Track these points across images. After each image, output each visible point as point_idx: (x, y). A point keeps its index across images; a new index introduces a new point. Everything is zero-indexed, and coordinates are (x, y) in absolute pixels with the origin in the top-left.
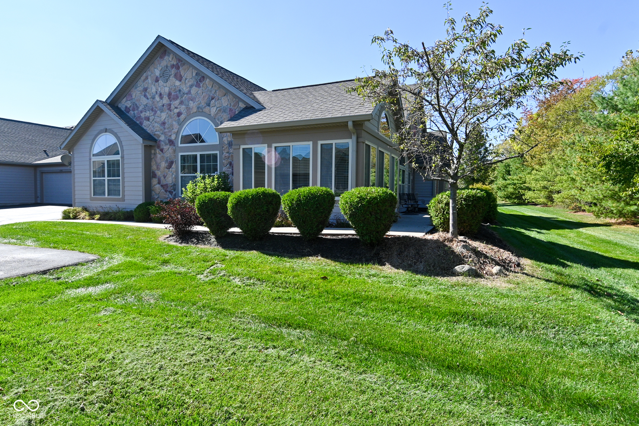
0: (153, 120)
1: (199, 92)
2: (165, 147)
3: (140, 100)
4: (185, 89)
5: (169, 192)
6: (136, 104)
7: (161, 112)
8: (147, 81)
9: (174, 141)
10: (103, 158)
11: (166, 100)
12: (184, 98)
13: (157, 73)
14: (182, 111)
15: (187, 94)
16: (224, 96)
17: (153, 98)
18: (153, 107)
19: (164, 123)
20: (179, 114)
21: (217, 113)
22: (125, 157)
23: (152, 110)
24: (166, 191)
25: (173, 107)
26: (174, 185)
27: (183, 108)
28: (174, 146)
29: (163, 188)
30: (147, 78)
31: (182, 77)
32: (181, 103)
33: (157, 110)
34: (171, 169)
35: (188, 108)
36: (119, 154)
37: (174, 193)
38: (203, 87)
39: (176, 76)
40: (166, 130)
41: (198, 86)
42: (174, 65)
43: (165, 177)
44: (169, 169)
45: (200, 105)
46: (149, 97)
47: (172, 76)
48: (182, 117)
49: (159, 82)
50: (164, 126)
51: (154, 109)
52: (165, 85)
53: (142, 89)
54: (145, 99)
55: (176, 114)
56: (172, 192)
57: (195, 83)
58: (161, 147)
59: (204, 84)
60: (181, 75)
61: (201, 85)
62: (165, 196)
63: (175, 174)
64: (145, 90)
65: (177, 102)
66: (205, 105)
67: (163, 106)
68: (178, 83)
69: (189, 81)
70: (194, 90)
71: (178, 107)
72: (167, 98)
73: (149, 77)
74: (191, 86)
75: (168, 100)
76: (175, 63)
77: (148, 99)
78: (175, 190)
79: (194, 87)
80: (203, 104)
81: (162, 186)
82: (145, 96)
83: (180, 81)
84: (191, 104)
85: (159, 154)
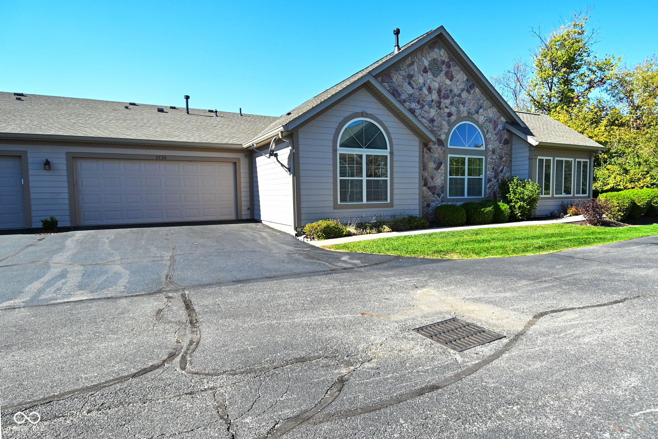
0: (420, 114)
1: (469, 98)
2: (433, 147)
3: (402, 86)
4: (456, 91)
5: (437, 194)
6: (397, 90)
7: (430, 108)
8: (412, 67)
9: (443, 141)
10: (360, 151)
11: (435, 96)
12: (455, 99)
13: (426, 64)
14: (453, 112)
15: (458, 96)
16: (490, 108)
17: (421, 89)
18: (420, 99)
19: (432, 121)
20: (450, 115)
21: (484, 123)
22: (395, 152)
23: (418, 102)
24: (434, 194)
25: (442, 105)
26: (443, 187)
27: (453, 109)
28: (444, 146)
29: (431, 191)
30: (412, 63)
31: (453, 78)
32: (452, 103)
33: (424, 104)
34: (439, 170)
35: (458, 111)
36: (387, 149)
37: (442, 195)
38: (473, 94)
39: (447, 74)
40: (435, 129)
41: (468, 92)
42: (445, 62)
43: (432, 178)
44: (437, 170)
45: (471, 111)
46: (415, 86)
47: (443, 72)
48: (453, 118)
49: (429, 73)
50: (433, 123)
51: (421, 102)
52: (435, 79)
53: (406, 74)
54: (409, 87)
55: (446, 114)
56: (440, 194)
57: (466, 88)
58: (429, 146)
59: (474, 92)
60: (452, 75)
61: (472, 92)
62: (432, 198)
63: (444, 176)
64: (410, 76)
65: (448, 101)
66: (475, 112)
67: (432, 101)
68: (448, 82)
69: (460, 84)
70: (464, 95)
71: (449, 107)
72: (436, 94)
73: (415, 64)
74: (463, 90)
75: (438, 97)
76: (446, 60)
77: (413, 88)
78: (443, 193)
79: (465, 92)
80: (473, 111)
81: (429, 188)
82: (410, 84)
83: (451, 81)
84: (461, 107)
85: (426, 153)
